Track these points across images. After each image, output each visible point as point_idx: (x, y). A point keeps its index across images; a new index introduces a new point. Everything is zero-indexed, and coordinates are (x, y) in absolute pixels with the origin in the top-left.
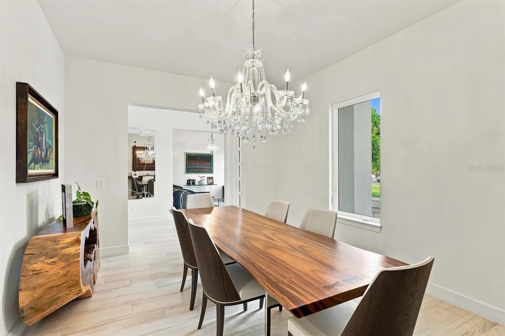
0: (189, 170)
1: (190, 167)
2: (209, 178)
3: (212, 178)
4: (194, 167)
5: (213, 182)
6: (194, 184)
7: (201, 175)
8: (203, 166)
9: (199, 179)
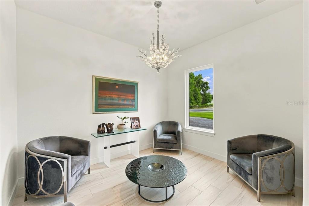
0: (99, 107)
1: (103, 102)
2: (133, 119)
3: (138, 119)
4: (109, 101)
5: (139, 124)
6: (110, 131)
7: (122, 114)
8: (124, 100)
9: (120, 122)
